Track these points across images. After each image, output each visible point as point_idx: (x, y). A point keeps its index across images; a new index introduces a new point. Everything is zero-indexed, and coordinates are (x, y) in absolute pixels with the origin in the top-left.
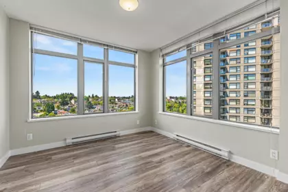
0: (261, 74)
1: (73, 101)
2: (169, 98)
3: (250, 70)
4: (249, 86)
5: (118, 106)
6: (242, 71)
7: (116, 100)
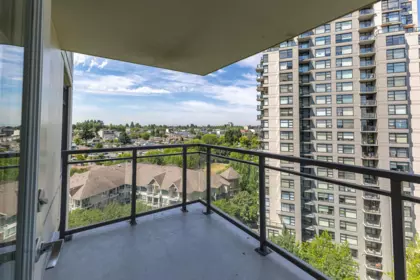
0: (362, 95)
1: (101, 133)
2: (246, 128)
3: (345, 88)
4: (345, 113)
5: (168, 139)
6: (334, 91)
7: (167, 130)
